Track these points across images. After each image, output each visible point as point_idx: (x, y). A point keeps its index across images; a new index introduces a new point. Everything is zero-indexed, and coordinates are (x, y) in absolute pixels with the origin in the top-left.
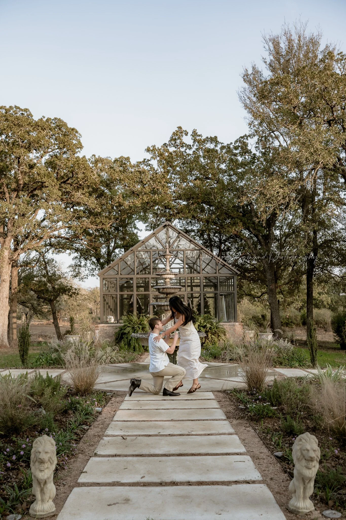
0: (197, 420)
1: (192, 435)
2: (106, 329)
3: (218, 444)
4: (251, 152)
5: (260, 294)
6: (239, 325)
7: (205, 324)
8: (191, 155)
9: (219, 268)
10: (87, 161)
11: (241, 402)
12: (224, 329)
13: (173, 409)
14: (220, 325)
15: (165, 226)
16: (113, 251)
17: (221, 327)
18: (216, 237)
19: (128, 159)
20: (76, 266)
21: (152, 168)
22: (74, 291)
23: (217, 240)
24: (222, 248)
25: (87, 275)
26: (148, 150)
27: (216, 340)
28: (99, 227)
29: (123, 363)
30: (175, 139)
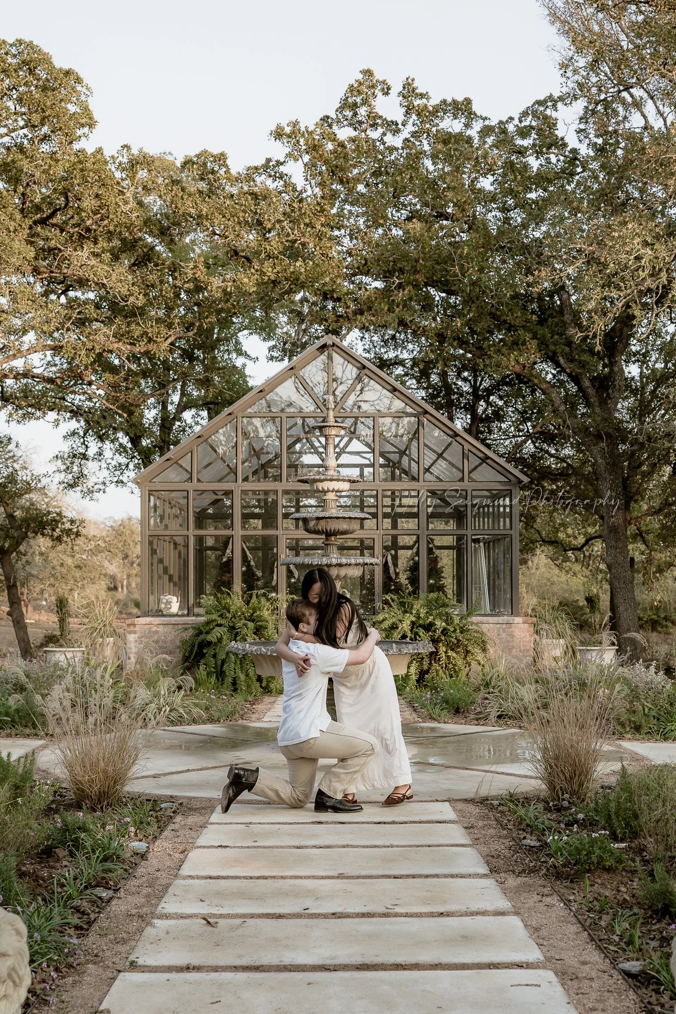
0: (408, 876)
1: (396, 915)
2: (157, 632)
3: (466, 939)
4: (565, 145)
5: (581, 540)
6: (524, 623)
7: (431, 618)
8: (397, 149)
9: (472, 467)
10: (106, 163)
11: (530, 828)
12: (483, 634)
13: (344, 847)
14: (472, 623)
15: (324, 347)
16: (177, 417)
17: (474, 627)
18: (465, 380)
19: (221, 159)
20: (74, 456)
21: (289, 186)
22: (67, 526)
23: (466, 388)
24: (480, 410)
25: (104, 483)
26: (278, 134)
27: (460, 662)
28: (139, 349)
29: (204, 723)
30: (355, 105)
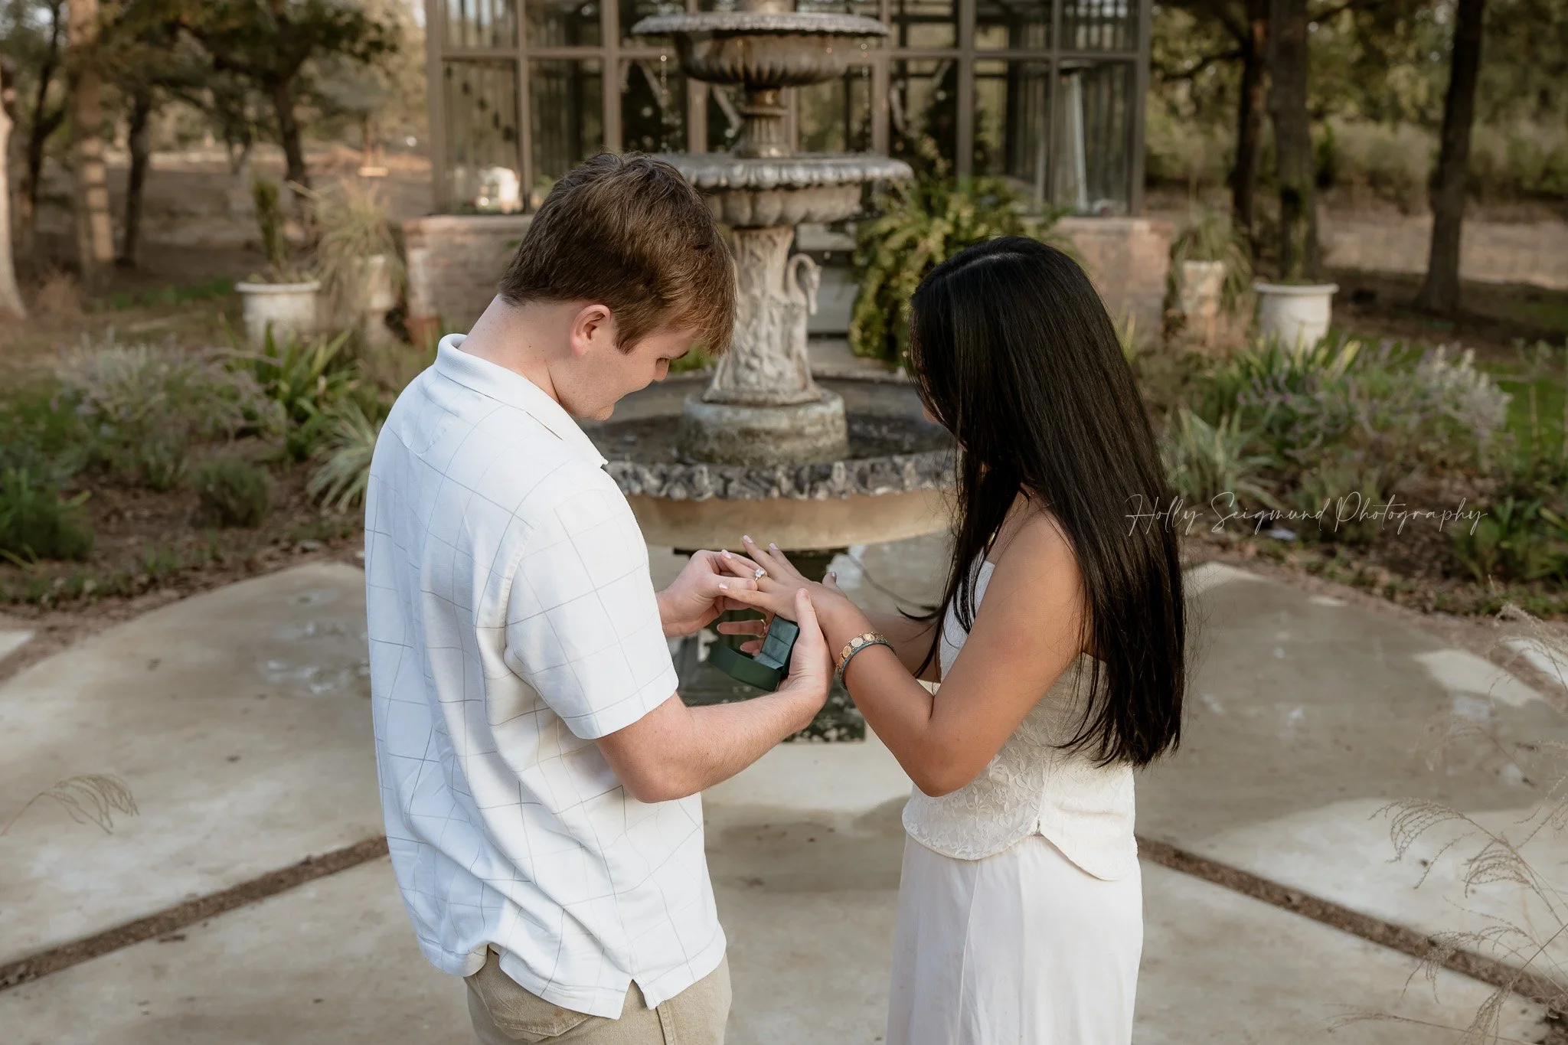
2: (462, 246)
6: (1153, 230)
14: (1062, 234)
22: (372, 35)
